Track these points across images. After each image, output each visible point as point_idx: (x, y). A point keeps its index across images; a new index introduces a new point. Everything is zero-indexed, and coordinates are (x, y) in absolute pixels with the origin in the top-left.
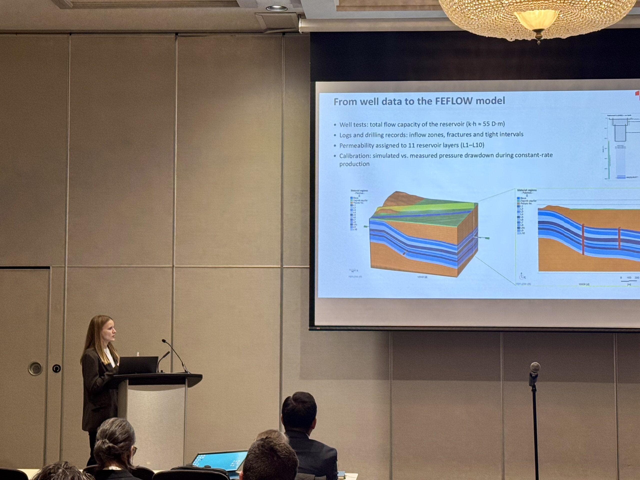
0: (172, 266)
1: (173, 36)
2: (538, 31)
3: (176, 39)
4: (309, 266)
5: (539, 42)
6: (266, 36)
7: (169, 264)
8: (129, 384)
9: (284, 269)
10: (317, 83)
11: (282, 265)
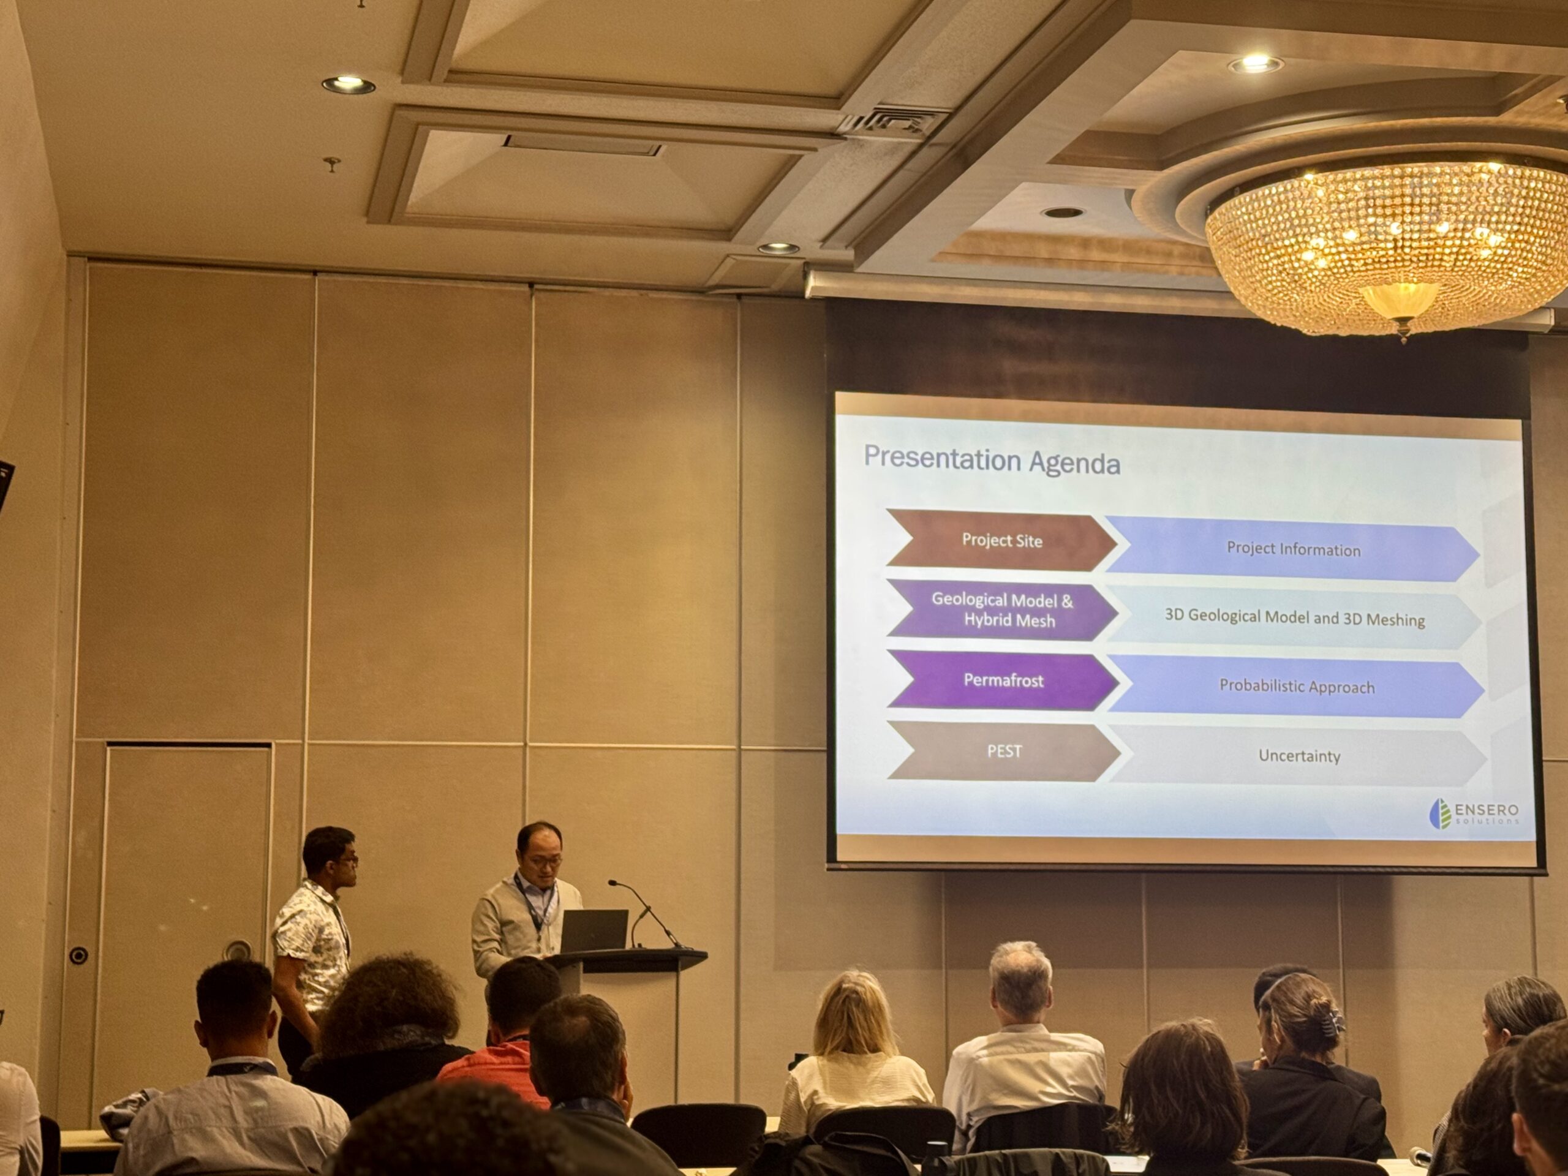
0: (522, 744)
1: (525, 288)
2: (1403, 320)
3: (531, 296)
4: (825, 748)
5: (1404, 340)
6: (713, 299)
7: (519, 741)
8: (586, 971)
9: (743, 752)
10: (839, 395)
11: (739, 746)
